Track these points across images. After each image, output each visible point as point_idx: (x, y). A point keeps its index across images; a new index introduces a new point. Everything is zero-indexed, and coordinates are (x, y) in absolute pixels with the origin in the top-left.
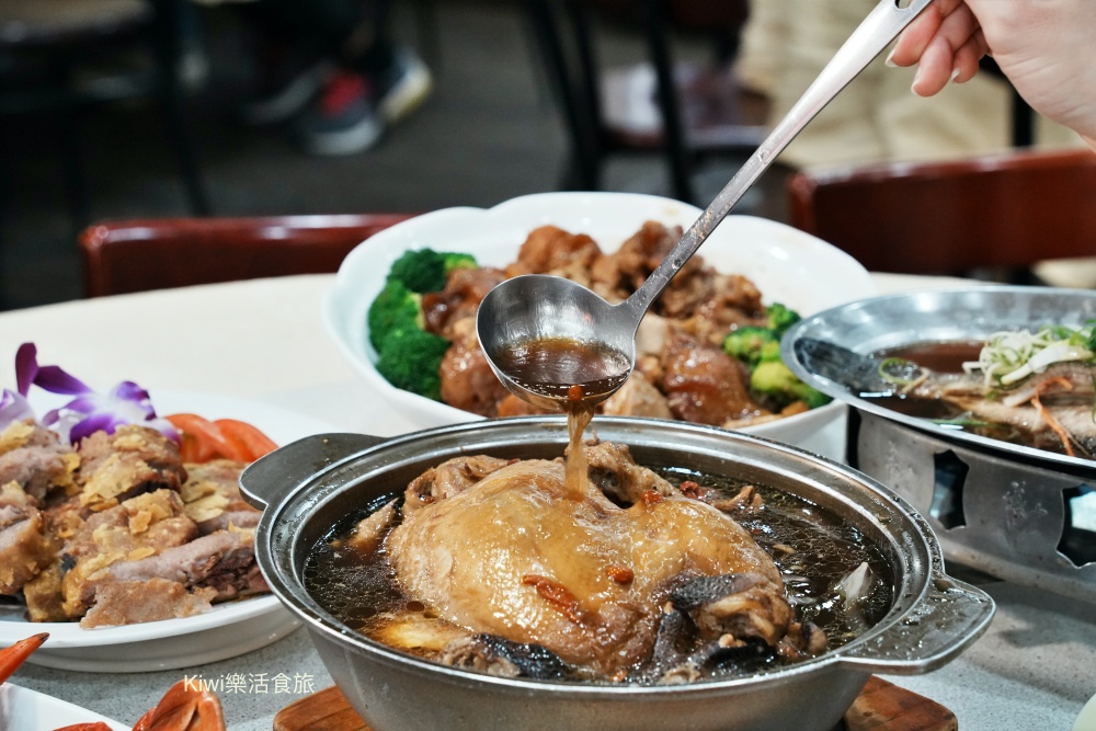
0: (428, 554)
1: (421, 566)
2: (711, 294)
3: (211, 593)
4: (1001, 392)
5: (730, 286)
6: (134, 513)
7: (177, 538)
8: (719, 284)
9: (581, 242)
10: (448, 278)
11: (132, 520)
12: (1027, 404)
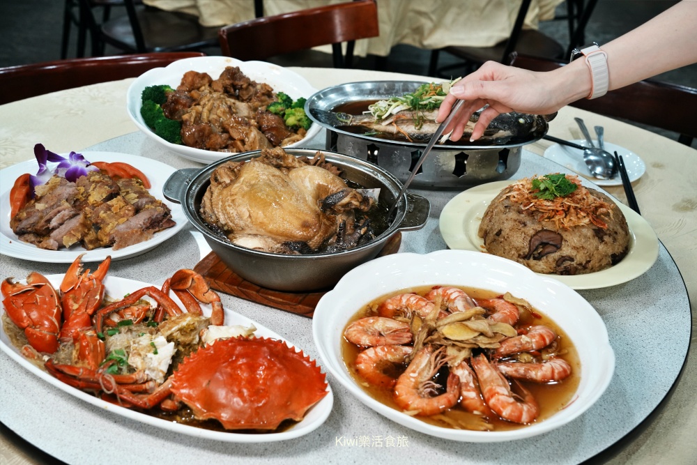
0: (236, 210)
1: (234, 215)
2: (256, 93)
3: (152, 231)
4: (380, 120)
5: (262, 88)
6: (113, 206)
7: (131, 213)
8: (259, 87)
9: (205, 76)
10: (167, 97)
11: (112, 209)
12: (391, 124)
